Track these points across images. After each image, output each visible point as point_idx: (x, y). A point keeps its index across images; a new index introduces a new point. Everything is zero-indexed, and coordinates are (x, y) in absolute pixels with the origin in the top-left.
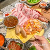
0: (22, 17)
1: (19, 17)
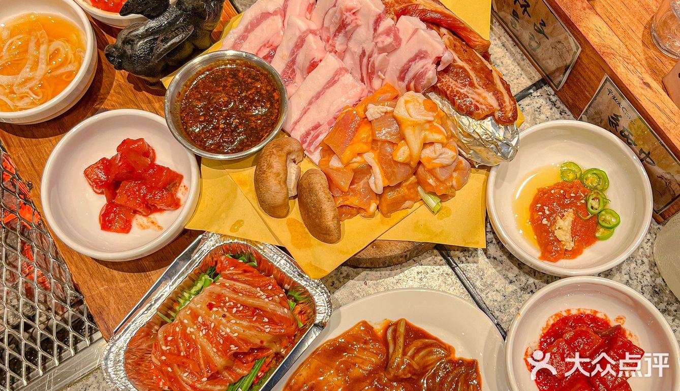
0: (313, 65)
1: (291, 64)
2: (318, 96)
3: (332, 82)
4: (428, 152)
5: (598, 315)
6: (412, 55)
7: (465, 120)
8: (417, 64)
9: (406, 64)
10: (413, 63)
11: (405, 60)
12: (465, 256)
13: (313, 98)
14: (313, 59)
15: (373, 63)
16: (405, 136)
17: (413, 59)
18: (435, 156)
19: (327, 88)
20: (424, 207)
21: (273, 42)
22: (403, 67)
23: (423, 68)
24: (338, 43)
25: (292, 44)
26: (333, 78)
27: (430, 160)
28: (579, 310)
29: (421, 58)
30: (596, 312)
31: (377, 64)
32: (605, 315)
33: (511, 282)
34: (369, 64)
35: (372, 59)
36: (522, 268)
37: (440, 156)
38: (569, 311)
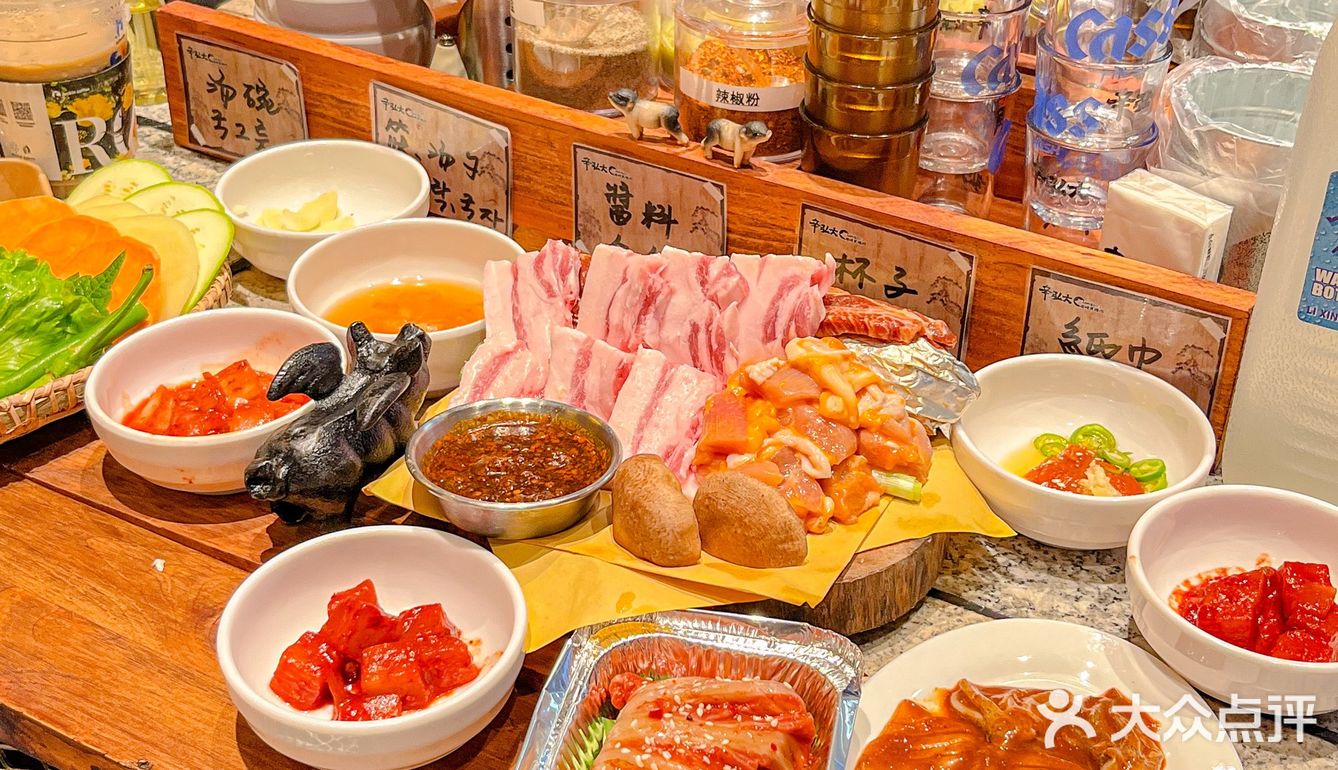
2: (649, 413)
3: (663, 385)
4: (865, 405)
5: (1230, 573)
6: (774, 290)
7: (891, 352)
8: (787, 299)
9: (770, 309)
10: (781, 302)
11: (765, 305)
12: (986, 593)
13: (641, 418)
14: (621, 362)
15: (719, 327)
16: (825, 384)
17: (780, 296)
18: (878, 403)
19: (660, 395)
20: (895, 503)
21: (532, 387)
22: (767, 316)
23: (799, 297)
24: (647, 332)
25: (569, 369)
26: (662, 379)
27: (875, 412)
28: (1199, 576)
29: (791, 288)
30: (1224, 571)
31: (726, 328)
32: (1239, 569)
33: (1077, 599)
34: (710, 339)
35: (713, 328)
36: (1078, 579)
37: (885, 405)
38: (1187, 583)
